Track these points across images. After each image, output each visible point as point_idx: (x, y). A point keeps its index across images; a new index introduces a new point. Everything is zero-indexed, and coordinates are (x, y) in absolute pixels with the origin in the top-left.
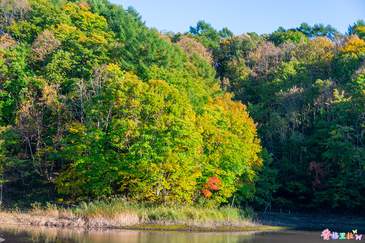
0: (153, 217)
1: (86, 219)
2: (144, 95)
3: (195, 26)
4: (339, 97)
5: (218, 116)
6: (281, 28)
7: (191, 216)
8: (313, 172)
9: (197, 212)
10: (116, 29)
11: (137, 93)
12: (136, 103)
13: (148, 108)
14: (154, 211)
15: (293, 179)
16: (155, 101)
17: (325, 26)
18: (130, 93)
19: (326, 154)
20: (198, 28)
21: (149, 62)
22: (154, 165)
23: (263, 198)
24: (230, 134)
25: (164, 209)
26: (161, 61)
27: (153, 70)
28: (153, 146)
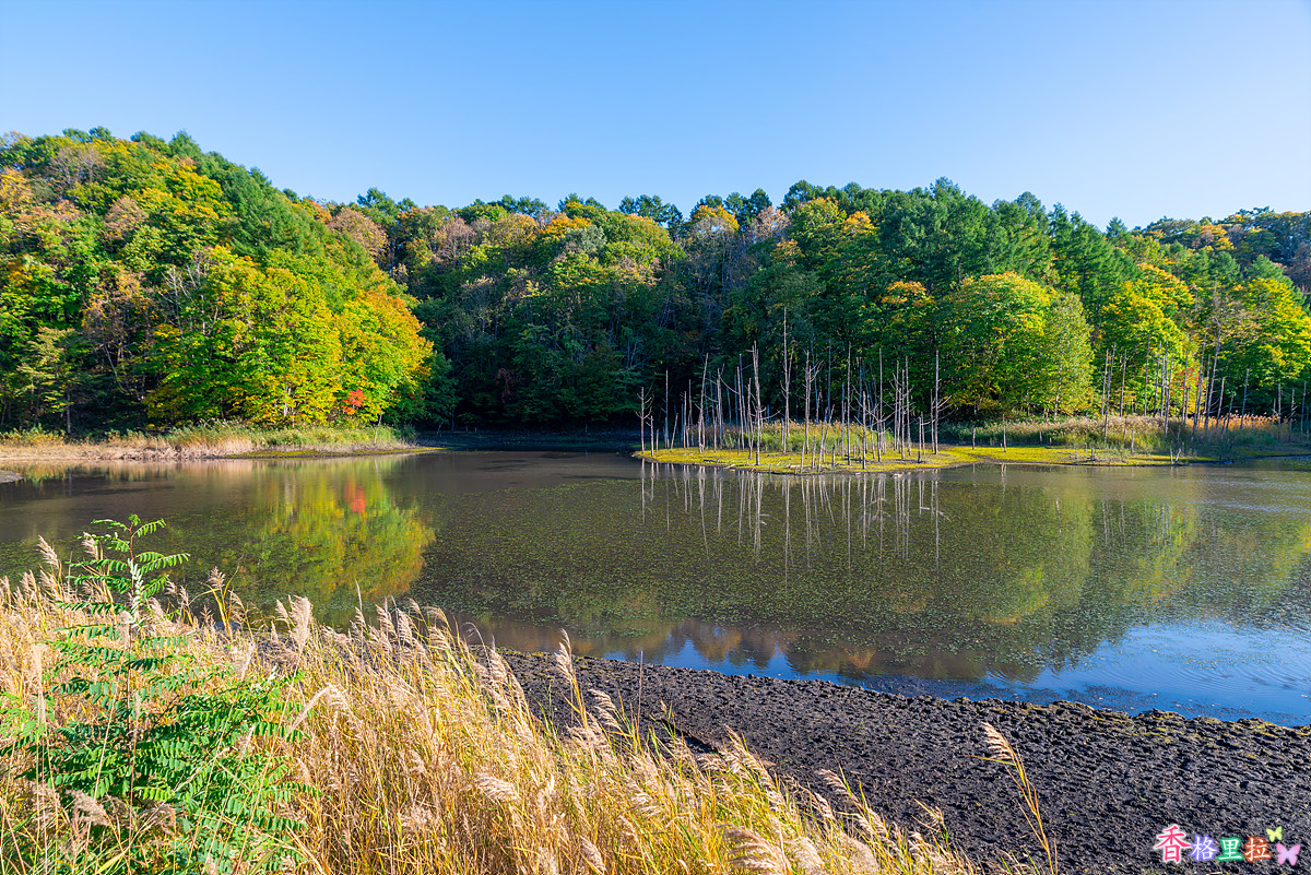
0: (274, 443)
1: (178, 448)
2: (258, 287)
3: (365, 195)
4: (532, 289)
5: (364, 314)
6: (478, 200)
7: (323, 439)
8: (502, 379)
9: (332, 433)
10: (234, 199)
11: (247, 285)
12: (246, 298)
13: (263, 305)
14: (276, 435)
15: (482, 390)
16: (273, 296)
17: (532, 200)
18: (238, 287)
19: (517, 360)
20: (369, 197)
21: (272, 243)
22: (272, 378)
23: (439, 414)
24: (379, 337)
25: (289, 432)
26: (292, 243)
27: (276, 255)
28: (271, 354)
